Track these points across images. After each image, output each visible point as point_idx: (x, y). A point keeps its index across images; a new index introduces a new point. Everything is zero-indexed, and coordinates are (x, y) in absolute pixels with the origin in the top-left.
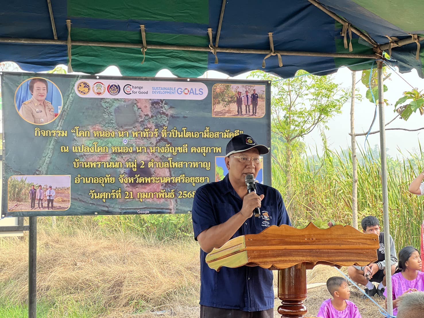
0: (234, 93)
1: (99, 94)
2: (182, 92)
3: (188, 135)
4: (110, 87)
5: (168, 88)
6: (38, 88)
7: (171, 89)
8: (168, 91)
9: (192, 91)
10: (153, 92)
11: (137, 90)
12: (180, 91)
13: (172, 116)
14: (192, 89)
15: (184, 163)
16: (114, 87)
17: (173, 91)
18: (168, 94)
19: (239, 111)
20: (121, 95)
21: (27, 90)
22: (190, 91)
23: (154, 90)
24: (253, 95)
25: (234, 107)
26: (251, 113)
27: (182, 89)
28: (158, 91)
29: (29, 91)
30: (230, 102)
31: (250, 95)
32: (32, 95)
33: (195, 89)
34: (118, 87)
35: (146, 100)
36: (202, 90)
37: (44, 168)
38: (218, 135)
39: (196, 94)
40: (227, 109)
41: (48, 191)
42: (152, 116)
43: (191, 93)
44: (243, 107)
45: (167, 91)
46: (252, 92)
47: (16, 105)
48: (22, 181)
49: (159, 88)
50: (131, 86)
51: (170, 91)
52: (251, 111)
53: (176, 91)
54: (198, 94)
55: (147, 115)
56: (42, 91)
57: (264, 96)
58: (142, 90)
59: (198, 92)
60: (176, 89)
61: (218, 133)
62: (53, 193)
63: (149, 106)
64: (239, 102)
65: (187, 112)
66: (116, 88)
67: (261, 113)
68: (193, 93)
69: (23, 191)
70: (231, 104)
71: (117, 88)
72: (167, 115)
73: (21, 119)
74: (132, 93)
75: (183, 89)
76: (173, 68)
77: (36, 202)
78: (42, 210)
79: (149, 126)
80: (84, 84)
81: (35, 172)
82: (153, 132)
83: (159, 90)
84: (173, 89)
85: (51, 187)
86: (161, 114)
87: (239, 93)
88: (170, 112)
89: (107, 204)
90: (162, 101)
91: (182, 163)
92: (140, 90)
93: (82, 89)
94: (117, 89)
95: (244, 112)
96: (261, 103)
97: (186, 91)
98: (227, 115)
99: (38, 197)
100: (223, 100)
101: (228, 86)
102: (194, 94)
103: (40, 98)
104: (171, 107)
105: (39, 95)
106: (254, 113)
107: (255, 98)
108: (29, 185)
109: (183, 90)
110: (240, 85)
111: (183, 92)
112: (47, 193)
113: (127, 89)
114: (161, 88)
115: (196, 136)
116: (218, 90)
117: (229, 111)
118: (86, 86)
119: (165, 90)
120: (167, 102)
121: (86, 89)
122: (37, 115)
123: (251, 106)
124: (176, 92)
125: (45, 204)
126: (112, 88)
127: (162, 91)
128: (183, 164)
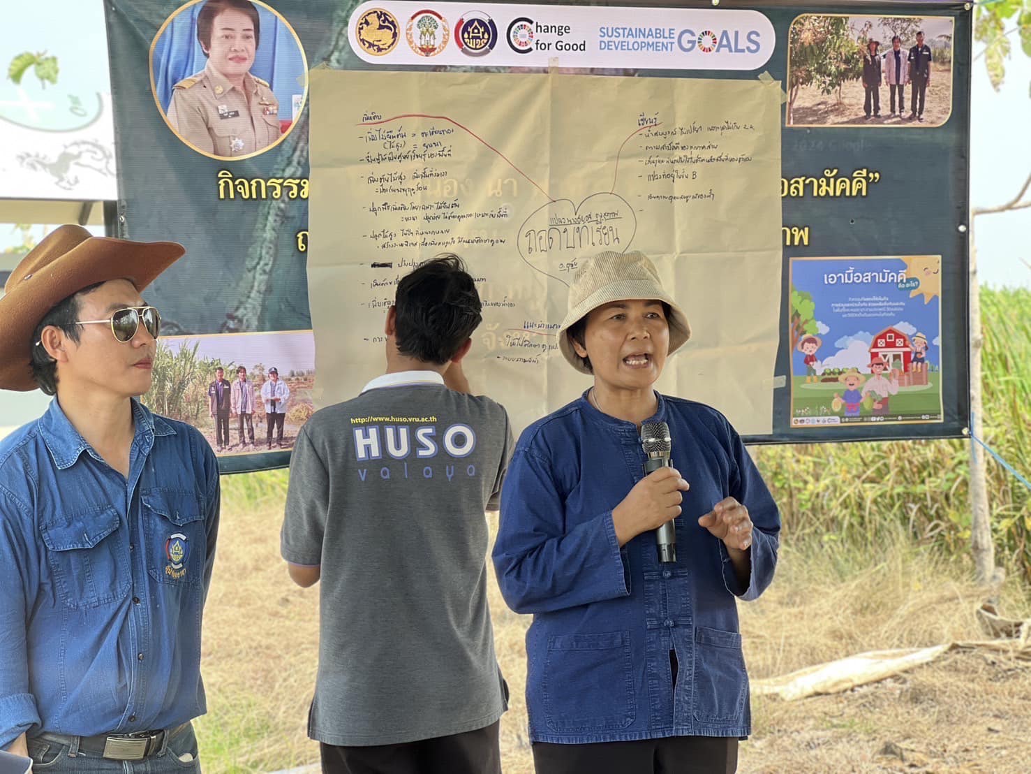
0: (857, 44)
1: (427, 51)
2: (693, 42)
4: (465, 27)
5: (650, 30)
6: (227, 32)
7: (659, 33)
8: (651, 40)
9: (725, 42)
10: (603, 46)
11: (552, 38)
12: (689, 42)
14: (725, 33)
16: (476, 28)
17: (665, 41)
18: (650, 49)
19: (871, 105)
20: (501, 55)
21: (191, 36)
22: (718, 41)
23: (606, 39)
24: (914, 50)
25: (854, 91)
26: (907, 113)
27: (693, 34)
28: (617, 40)
29: (198, 46)
30: (842, 76)
31: (905, 51)
32: (207, 56)
33: (737, 33)
34: (490, 28)
35: (579, 72)
36: (758, 35)
37: (249, 312)
38: (801, 187)
39: (737, 50)
40: (832, 99)
41: (267, 386)
43: (721, 46)
44: (884, 91)
45: (646, 40)
46: (914, 41)
47: (157, 92)
48: (184, 355)
49: (621, 31)
50: (531, 22)
51: (655, 40)
52: (908, 104)
53: (676, 40)
54: (743, 51)
56: (239, 43)
57: (950, 53)
58: (566, 39)
59: (743, 43)
60: (676, 36)
61: (801, 180)
62: (283, 393)
64: (871, 76)
66: (482, 30)
67: (937, 111)
68: (729, 46)
69: (189, 390)
70: (846, 84)
71: (487, 30)
74: (534, 47)
75: (698, 33)
77: (233, 425)
78: (251, 451)
80: (379, 17)
81: (226, 323)
83: (621, 39)
84: (667, 34)
85: (274, 372)
87: (873, 45)
92: (560, 38)
93: (371, 34)
94: (486, 36)
95: (884, 110)
96: (941, 78)
97: (707, 42)
98: (832, 121)
99: (236, 408)
100: (822, 71)
101: (838, 23)
102: (731, 51)
103: (232, 67)
105: (231, 55)
106: (917, 112)
107: (921, 59)
108: (209, 367)
109: (696, 38)
110: (875, 19)
111: (697, 44)
112: (265, 393)
113: (520, 35)
114: (626, 32)
116: (807, 37)
117: (838, 108)
118: (387, 24)
119: (642, 39)
121: (386, 35)
122: (221, 127)
123: (908, 89)
124: (676, 45)
125: (261, 431)
126: (470, 30)
127: (631, 40)
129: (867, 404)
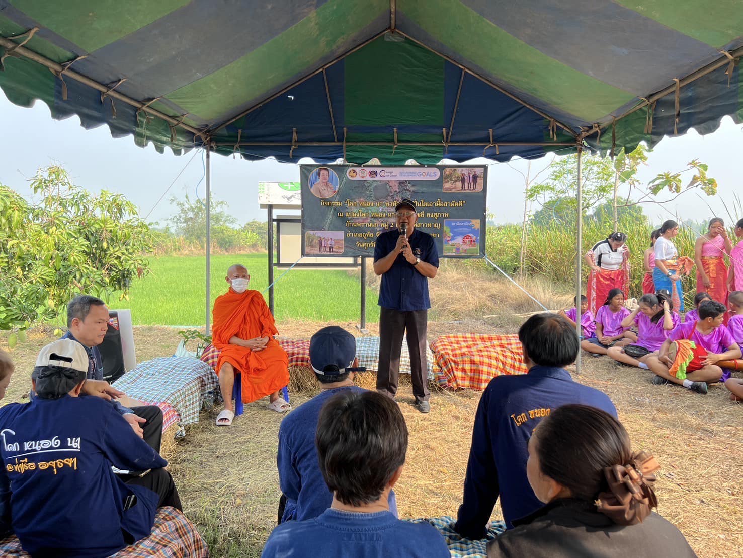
0: (460, 174)
1: (363, 177)
3: (425, 204)
4: (371, 172)
6: (323, 174)
7: (413, 173)
10: (401, 175)
11: (389, 174)
13: (414, 192)
15: (421, 224)
19: (463, 187)
20: (378, 178)
22: (426, 174)
24: (474, 175)
25: (459, 184)
26: (472, 189)
29: (318, 177)
30: (456, 181)
31: (471, 176)
32: (319, 179)
33: (431, 172)
34: (376, 173)
35: (395, 181)
36: (436, 173)
37: (327, 226)
38: (447, 205)
39: (431, 176)
40: (454, 186)
41: (330, 241)
42: (399, 192)
44: (466, 184)
45: (410, 174)
46: (473, 173)
47: (309, 186)
48: (314, 235)
50: (385, 171)
52: (472, 187)
55: (396, 191)
56: (326, 176)
57: (483, 176)
58: (392, 174)
59: (432, 174)
60: (417, 173)
61: (446, 203)
62: (333, 243)
63: (397, 185)
64: (463, 181)
65: (424, 189)
66: (374, 173)
67: (479, 188)
69: (315, 241)
70: (457, 183)
72: (410, 191)
73: (312, 195)
75: (422, 172)
76: (416, 158)
77: (323, 248)
78: (326, 253)
79: (397, 199)
80: (353, 171)
81: (321, 229)
85: (331, 239)
86: (405, 190)
87: (464, 174)
88: (412, 189)
89: (368, 251)
90: (406, 181)
93: (351, 174)
95: (466, 188)
96: (480, 181)
97: (424, 174)
98: (453, 191)
99: (323, 245)
100: (451, 180)
101: (455, 170)
103: (324, 181)
104: (413, 186)
105: (324, 178)
106: (474, 189)
107: (475, 178)
108: (318, 237)
110: (464, 169)
111: (421, 175)
112: (329, 242)
113: (382, 174)
115: (431, 205)
116: (447, 173)
117: (455, 188)
118: (355, 172)
120: (410, 182)
121: (355, 174)
122: (323, 192)
123: (472, 184)
124: (417, 175)
125: (328, 250)
127: (407, 174)
129: (461, 251)
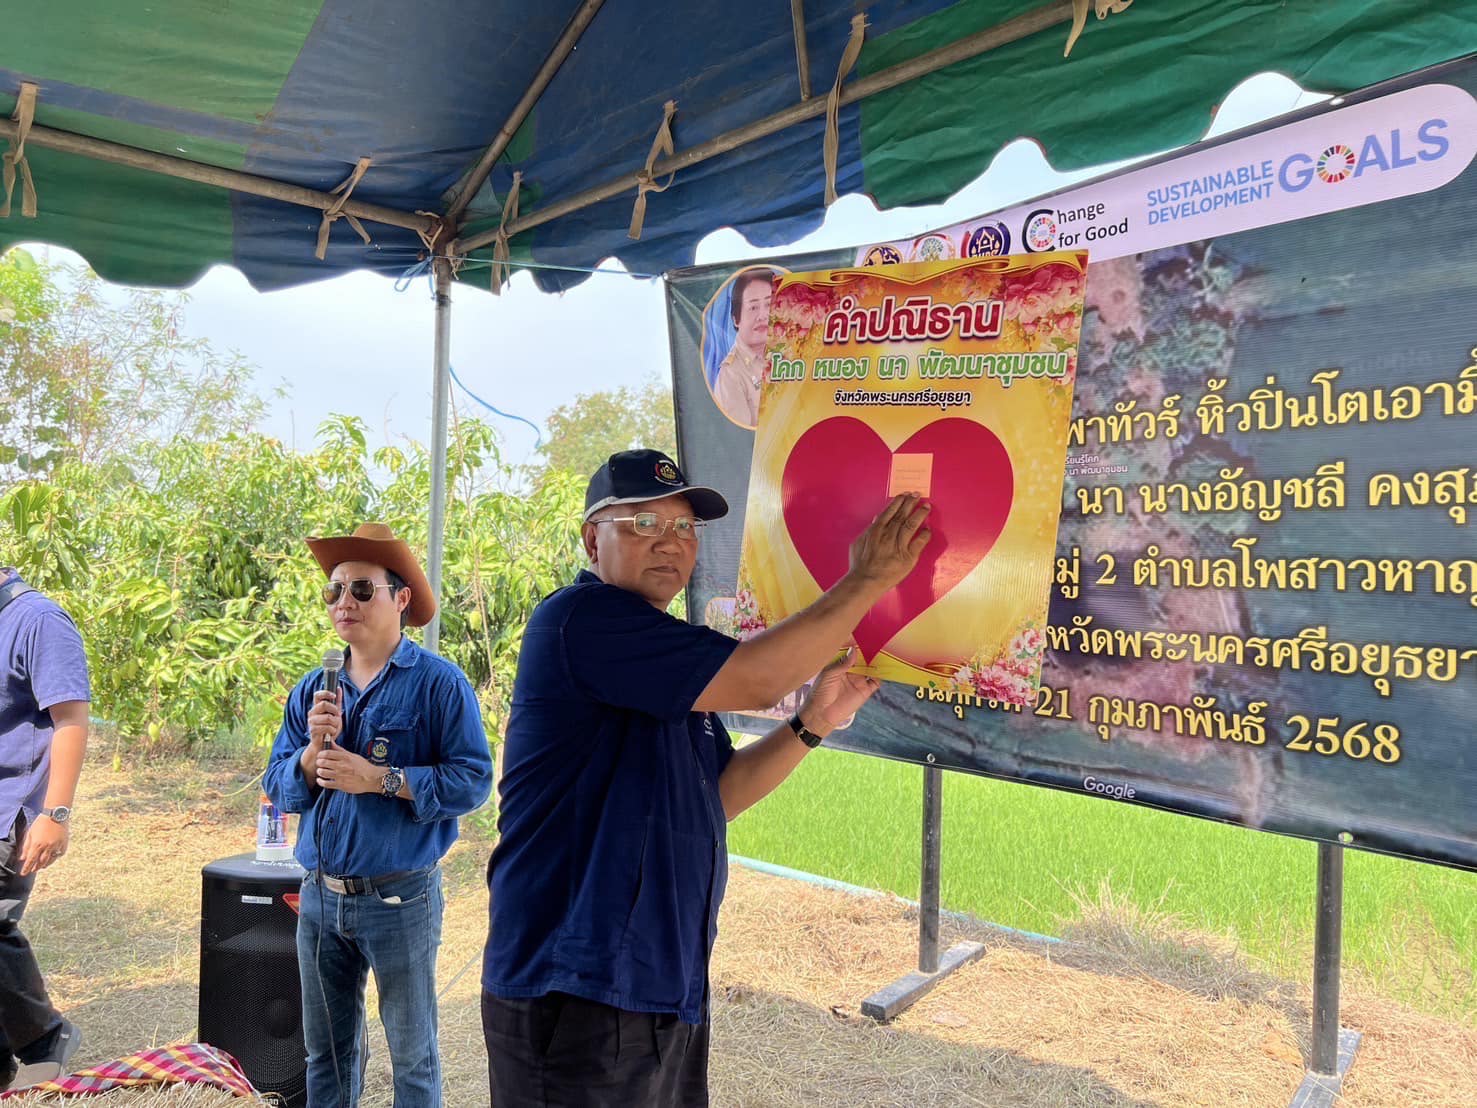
3: (1353, 406)
4: (971, 242)
5: (1229, 174)
6: (753, 304)
7: (1245, 173)
8: (1230, 189)
9: (1371, 155)
10: (1154, 217)
11: (1081, 225)
12: (1300, 174)
13: (1255, 321)
14: (1371, 141)
15: (1324, 565)
16: (985, 238)
17: (1256, 184)
18: (1231, 204)
22: (1357, 158)
23: (1158, 207)
27: (1307, 159)
28: (1174, 204)
29: (730, 322)
32: (737, 329)
33: (1395, 135)
36: (1442, 125)
39: (1398, 163)
42: (1150, 338)
43: (1364, 163)
45: (1222, 192)
47: (706, 373)
49: (1181, 190)
50: (1050, 212)
51: (1239, 187)
53: (1275, 179)
54: (1411, 161)
55: (1126, 336)
56: (763, 314)
58: (1100, 222)
59: (1410, 147)
60: (1276, 167)
63: (1133, 288)
65: (1344, 280)
66: (992, 239)
68: (1380, 160)
71: (997, 237)
72: (1225, 319)
74: (1057, 245)
75: (1316, 155)
79: (1135, 386)
80: (882, 253)
82: (1156, 416)
83: (1182, 200)
84: (1258, 172)
86: (1192, 317)
88: (1241, 301)
89: (971, 729)
90: (1195, 250)
91: (1311, 563)
92: (1091, 223)
94: (997, 245)
97: (1336, 163)
102: (1385, 167)
103: (757, 339)
104: (1248, 274)
105: (756, 325)
109: (1313, 165)
111: (1316, 175)
113: (1039, 234)
114: (1189, 188)
118: (890, 259)
119: (1216, 191)
120: (1223, 250)
124: (1276, 187)
126: (978, 242)
127: (1198, 197)
128: (1318, 570)
